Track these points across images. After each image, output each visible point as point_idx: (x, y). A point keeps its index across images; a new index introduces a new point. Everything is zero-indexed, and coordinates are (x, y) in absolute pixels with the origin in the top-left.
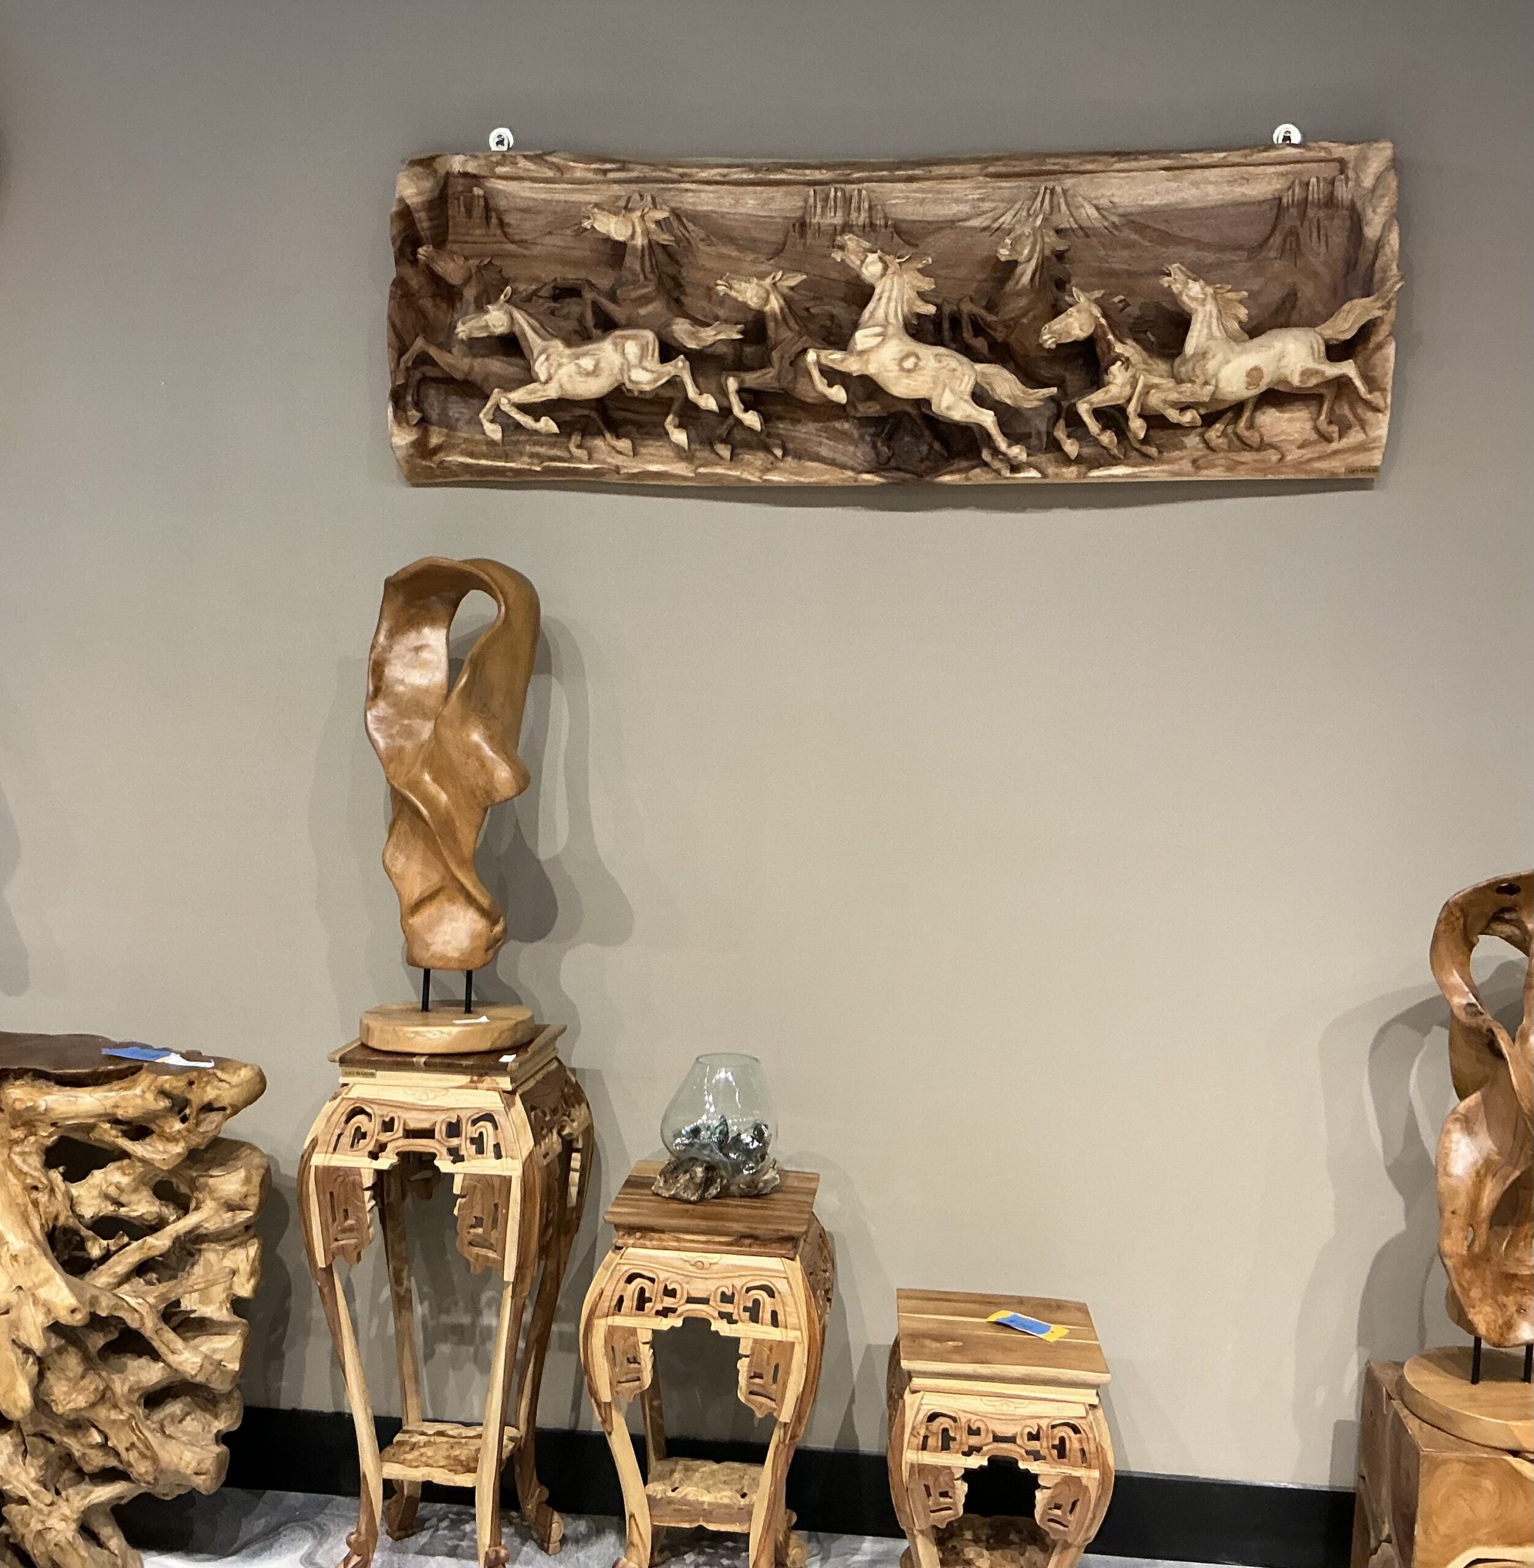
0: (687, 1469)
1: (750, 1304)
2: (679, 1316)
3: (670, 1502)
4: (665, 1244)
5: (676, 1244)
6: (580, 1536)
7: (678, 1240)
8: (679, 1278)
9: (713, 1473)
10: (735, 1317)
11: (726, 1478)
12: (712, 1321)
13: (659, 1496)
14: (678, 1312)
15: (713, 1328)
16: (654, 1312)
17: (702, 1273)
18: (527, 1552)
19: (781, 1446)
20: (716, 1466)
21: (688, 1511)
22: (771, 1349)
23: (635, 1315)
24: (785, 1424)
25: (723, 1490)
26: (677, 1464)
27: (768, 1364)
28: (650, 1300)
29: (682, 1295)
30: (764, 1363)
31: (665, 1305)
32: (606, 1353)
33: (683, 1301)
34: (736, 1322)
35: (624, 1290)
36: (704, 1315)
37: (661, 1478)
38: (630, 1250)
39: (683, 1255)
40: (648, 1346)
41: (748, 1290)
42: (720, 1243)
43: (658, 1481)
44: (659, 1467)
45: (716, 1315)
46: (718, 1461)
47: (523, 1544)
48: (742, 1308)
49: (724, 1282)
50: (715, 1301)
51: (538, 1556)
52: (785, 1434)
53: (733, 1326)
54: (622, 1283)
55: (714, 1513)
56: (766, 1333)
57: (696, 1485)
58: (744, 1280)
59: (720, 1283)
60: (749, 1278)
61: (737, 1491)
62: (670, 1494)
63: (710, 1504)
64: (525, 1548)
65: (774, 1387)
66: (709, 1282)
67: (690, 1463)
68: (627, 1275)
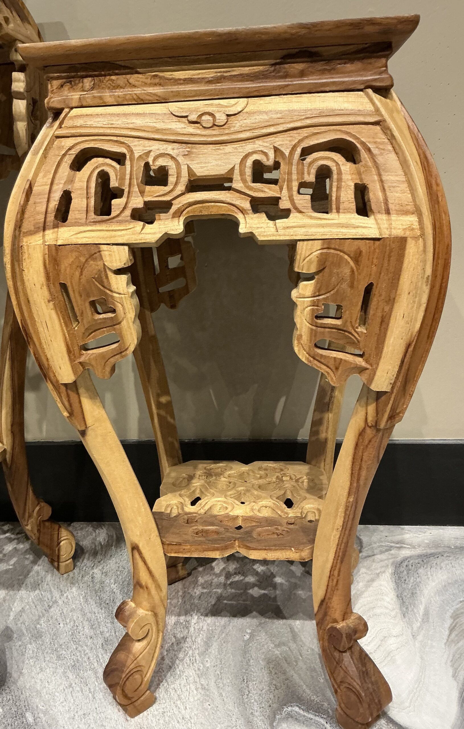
0: (209, 474)
1: (311, 178)
2: (178, 214)
3: (190, 520)
4: (138, 91)
5: (158, 90)
6: (98, 548)
7: (162, 82)
8: (169, 148)
9: (241, 476)
10: (284, 204)
11: (261, 482)
12: (240, 217)
13: (175, 513)
14: (174, 208)
15: (243, 229)
16: (128, 212)
17: (214, 135)
18: (38, 572)
19: (369, 432)
20: (244, 468)
21: (217, 533)
22: (357, 258)
23: (95, 222)
24: (379, 395)
25: (259, 498)
26: (195, 468)
27: (352, 286)
28: (118, 193)
29: (179, 176)
30: (345, 286)
31: (147, 199)
32: (52, 298)
33: (181, 188)
34: (286, 214)
35: (71, 181)
36: (223, 209)
37: (176, 487)
38: (75, 112)
39: (174, 107)
40: (124, 278)
41: (306, 152)
42: (243, 78)
43: (172, 491)
44: (173, 474)
45: (247, 205)
46: (246, 461)
47: (34, 562)
48: (295, 185)
49: (259, 144)
50: (244, 181)
51: (49, 577)
52: (378, 412)
53: (280, 222)
54: (65, 169)
55: (255, 535)
56: (347, 226)
57: (223, 492)
58: (297, 136)
59: (249, 147)
60: (305, 132)
61: (278, 498)
62: (190, 509)
63: (246, 519)
64: (36, 568)
65: (362, 329)
66: (229, 148)
67: (213, 466)
68: (74, 152)
